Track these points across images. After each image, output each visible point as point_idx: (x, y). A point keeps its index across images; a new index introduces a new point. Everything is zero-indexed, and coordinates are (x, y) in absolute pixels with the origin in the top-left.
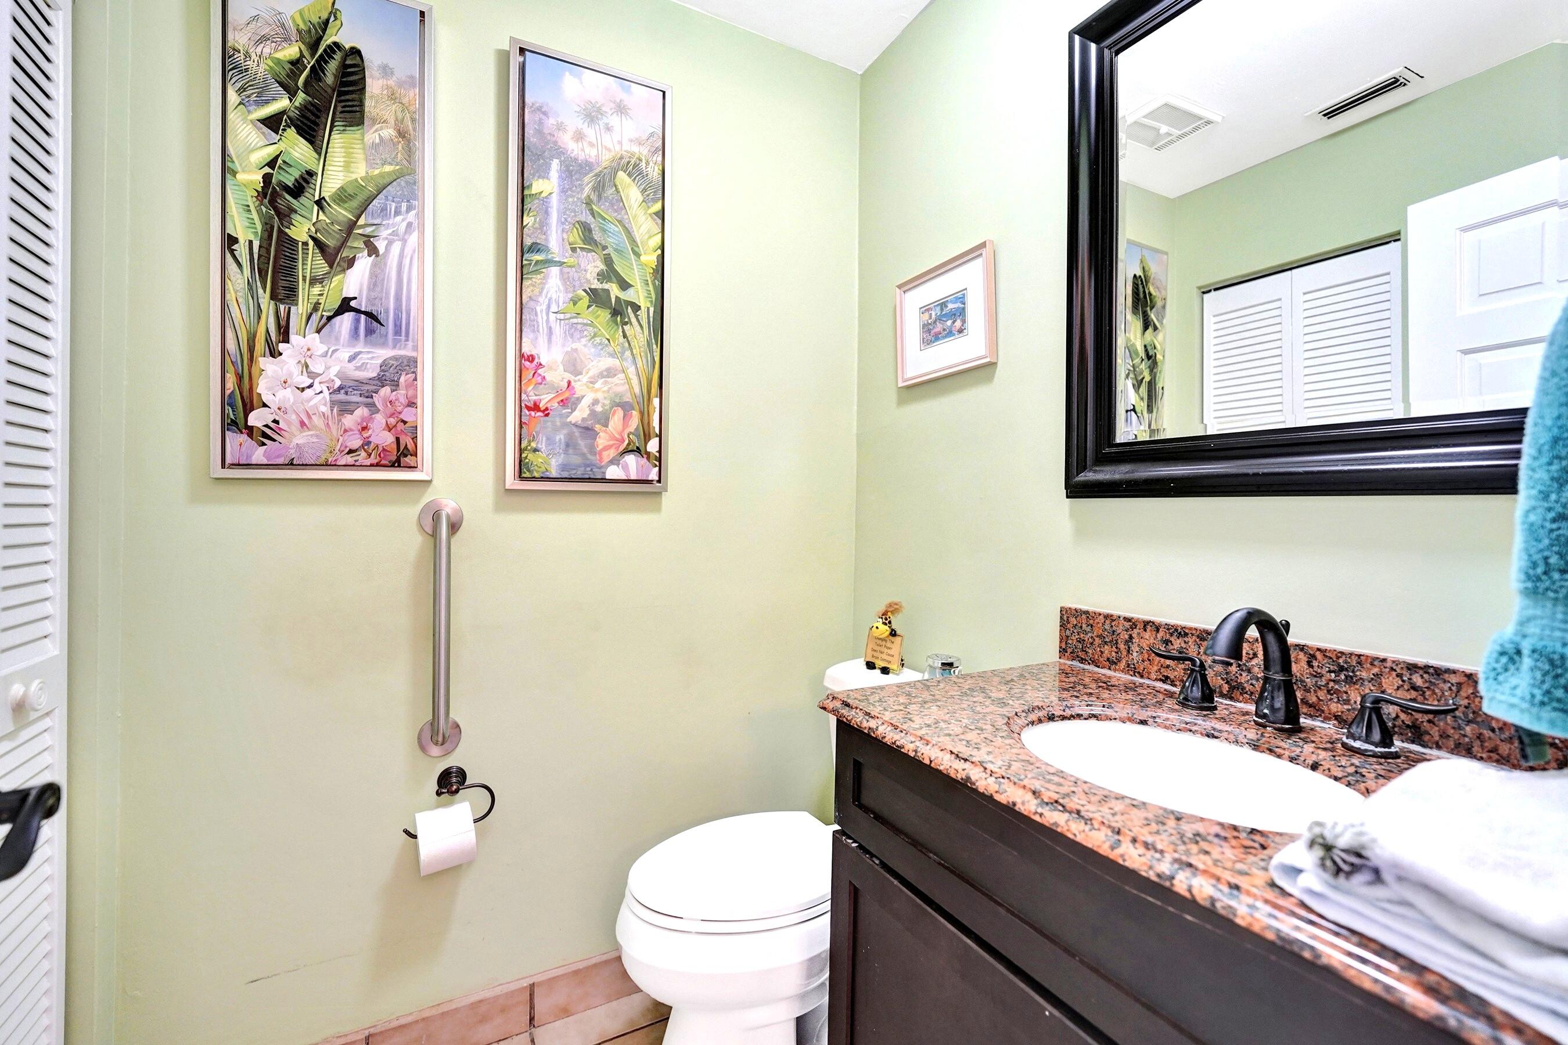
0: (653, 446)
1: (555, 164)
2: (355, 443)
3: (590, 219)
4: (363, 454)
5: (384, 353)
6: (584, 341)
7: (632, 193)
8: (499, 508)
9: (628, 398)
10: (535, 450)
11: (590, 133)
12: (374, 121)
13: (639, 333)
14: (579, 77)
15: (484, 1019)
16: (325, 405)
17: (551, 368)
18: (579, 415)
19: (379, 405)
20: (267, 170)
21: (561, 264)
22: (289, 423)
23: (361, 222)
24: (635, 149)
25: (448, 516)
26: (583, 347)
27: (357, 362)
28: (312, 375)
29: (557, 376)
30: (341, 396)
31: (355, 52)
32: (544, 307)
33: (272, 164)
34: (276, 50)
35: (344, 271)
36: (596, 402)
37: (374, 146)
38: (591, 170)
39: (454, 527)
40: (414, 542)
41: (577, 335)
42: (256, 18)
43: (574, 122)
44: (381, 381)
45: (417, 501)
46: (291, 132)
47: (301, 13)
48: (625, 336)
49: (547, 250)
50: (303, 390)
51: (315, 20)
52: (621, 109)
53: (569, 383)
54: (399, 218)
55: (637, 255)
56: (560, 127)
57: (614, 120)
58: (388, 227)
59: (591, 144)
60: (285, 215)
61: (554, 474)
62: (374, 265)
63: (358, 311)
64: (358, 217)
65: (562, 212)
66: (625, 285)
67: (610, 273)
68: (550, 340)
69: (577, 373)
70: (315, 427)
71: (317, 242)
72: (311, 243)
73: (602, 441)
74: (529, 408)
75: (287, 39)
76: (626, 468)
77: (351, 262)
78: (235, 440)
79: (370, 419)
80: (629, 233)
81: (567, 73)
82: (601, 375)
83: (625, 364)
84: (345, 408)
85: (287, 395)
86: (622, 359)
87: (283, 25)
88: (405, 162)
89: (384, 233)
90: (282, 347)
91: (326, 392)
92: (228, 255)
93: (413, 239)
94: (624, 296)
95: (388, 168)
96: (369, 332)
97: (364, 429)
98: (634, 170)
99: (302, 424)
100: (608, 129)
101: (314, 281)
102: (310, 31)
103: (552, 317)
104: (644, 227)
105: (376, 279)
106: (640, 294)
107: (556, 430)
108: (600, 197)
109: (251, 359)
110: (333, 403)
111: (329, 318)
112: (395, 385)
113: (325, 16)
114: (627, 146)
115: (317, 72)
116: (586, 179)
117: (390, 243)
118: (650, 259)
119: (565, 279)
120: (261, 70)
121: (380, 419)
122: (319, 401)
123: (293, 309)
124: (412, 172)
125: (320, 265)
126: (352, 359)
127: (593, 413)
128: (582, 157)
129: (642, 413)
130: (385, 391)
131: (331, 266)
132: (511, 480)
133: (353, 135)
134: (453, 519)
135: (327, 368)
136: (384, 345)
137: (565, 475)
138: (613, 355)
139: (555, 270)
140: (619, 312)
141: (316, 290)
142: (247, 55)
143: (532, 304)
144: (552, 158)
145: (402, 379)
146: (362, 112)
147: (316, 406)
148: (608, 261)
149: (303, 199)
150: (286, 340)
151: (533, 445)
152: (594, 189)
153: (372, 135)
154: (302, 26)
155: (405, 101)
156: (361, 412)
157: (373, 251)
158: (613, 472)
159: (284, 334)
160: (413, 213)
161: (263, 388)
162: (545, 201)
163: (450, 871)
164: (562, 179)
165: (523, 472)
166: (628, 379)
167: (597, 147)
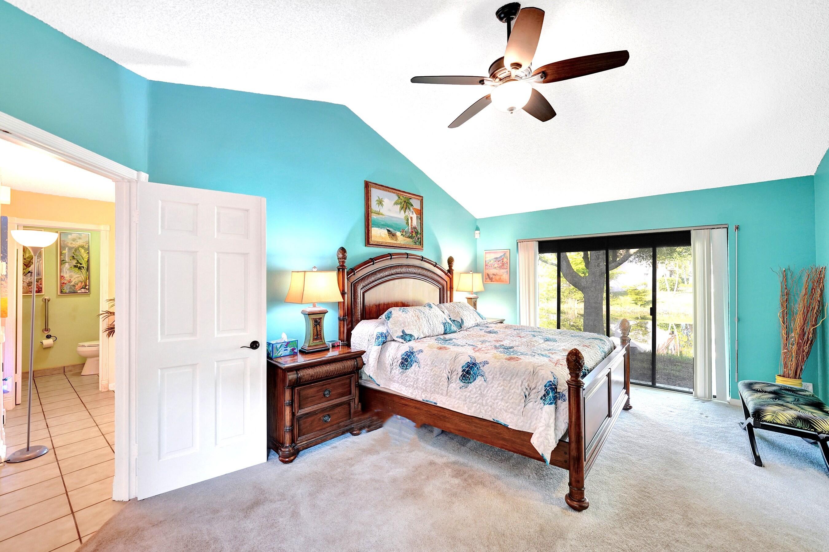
0: (87, 287)
3: (74, 255)
6: (73, 273)
7: (82, 251)
8: (57, 298)
9: (82, 281)
11: (74, 243)
13: (84, 271)
14: (71, 235)
15: (55, 370)
17: (66, 278)
18: (72, 283)
24: (83, 244)
25: (48, 299)
29: (68, 279)
30: (29, 284)
32: (65, 269)
36: (75, 281)
38: (74, 248)
39: (48, 301)
40: (41, 303)
43: (70, 242)
45: (42, 297)
48: (81, 271)
49: (66, 260)
52: (80, 238)
53: (70, 279)
55: (83, 259)
56: (68, 243)
57: (79, 240)
61: (68, 292)
63: (31, 273)
64: (31, 260)
65: (68, 255)
66: (81, 264)
67: (78, 263)
68: (66, 274)
69: (72, 278)
73: (77, 287)
74: (62, 283)
76: (82, 291)
77: (30, 266)
80: (82, 256)
82: (76, 278)
86: (81, 274)
94: (81, 266)
98: (83, 247)
100: (77, 242)
103: (67, 270)
104: (85, 256)
106: (85, 265)
107: (68, 286)
114: (81, 244)
116: (73, 250)
118: (86, 260)
119: (69, 264)
127: (75, 283)
128: (72, 247)
129: (85, 283)
131: (27, 267)
132: (59, 294)
137: (70, 292)
138: (79, 274)
139: (67, 263)
140: (80, 268)
143: (63, 269)
144: (66, 248)
148: (78, 261)
151: (63, 288)
152: (75, 251)
158: (79, 292)
162: (65, 254)
163: (49, 348)
164: (68, 250)
165: (61, 292)
166: (82, 278)
167: (75, 245)
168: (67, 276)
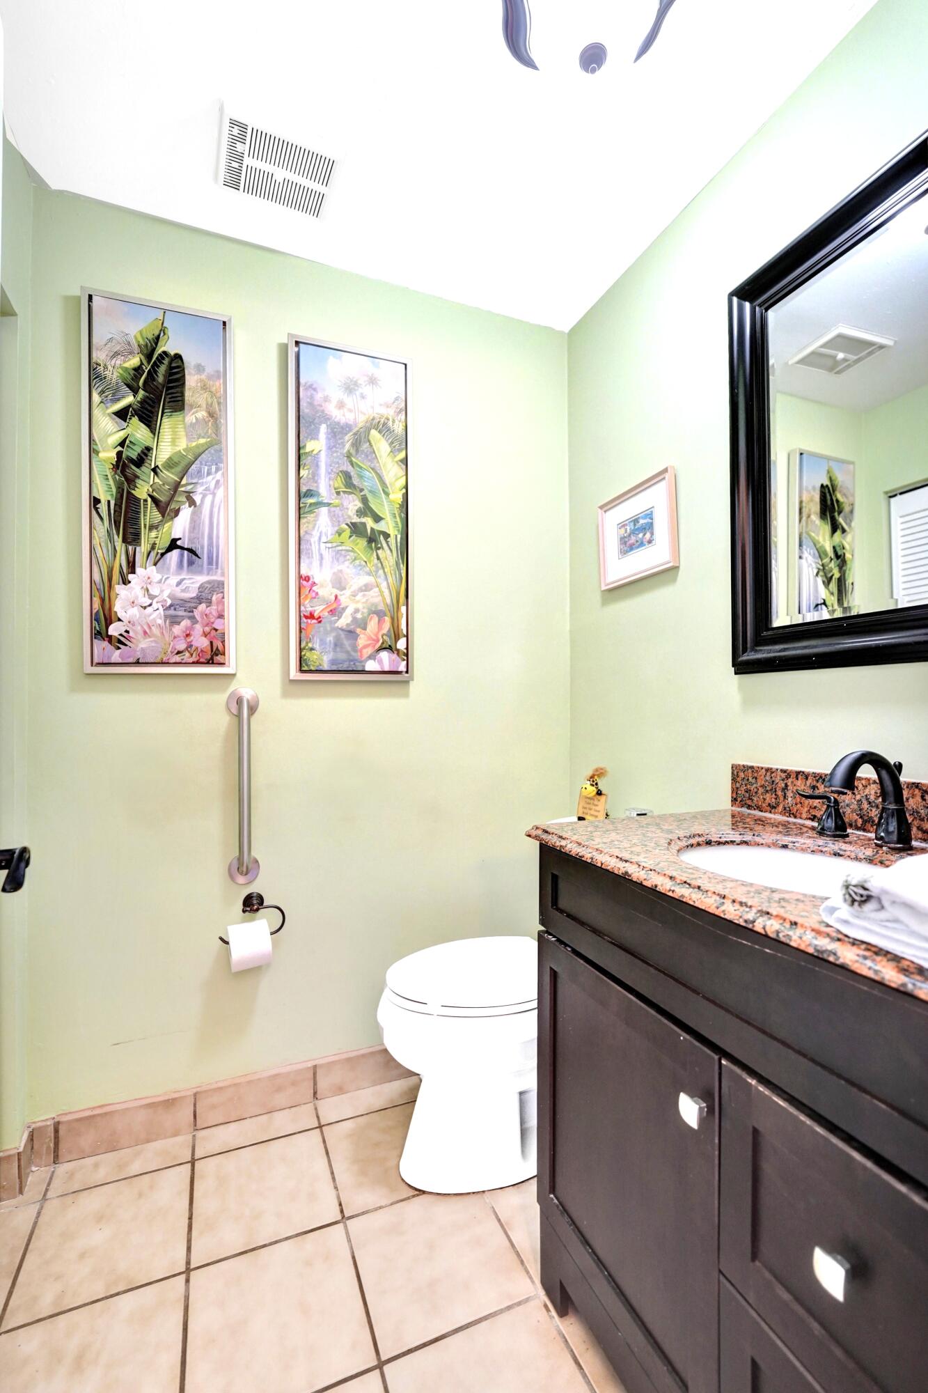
0: (401, 645)
1: (323, 428)
2: (182, 646)
3: (350, 469)
4: (187, 654)
5: (201, 579)
6: (347, 563)
7: (381, 445)
8: (286, 694)
9: (381, 607)
10: (312, 649)
11: (349, 401)
12: (191, 407)
13: (389, 556)
14: (340, 358)
15: (279, 1089)
16: (161, 618)
17: (322, 586)
18: (344, 621)
19: (198, 618)
20: (119, 448)
21: (329, 505)
22: (136, 633)
23: (184, 482)
24: (384, 411)
25: (248, 701)
26: (347, 568)
27: (182, 586)
28: (152, 597)
29: (326, 591)
30: (172, 612)
31: (178, 357)
32: (316, 538)
33: (122, 444)
34: (125, 362)
35: (172, 519)
36: (357, 611)
37: (192, 425)
38: (350, 430)
39: (253, 709)
40: (223, 721)
41: (341, 559)
42: (111, 340)
43: (337, 394)
44: (199, 599)
45: (224, 690)
46: (135, 420)
47: (141, 332)
48: (378, 558)
49: (318, 495)
50: (145, 608)
51: (150, 337)
52: (373, 381)
53: (336, 597)
54: (210, 478)
55: (387, 494)
56: (326, 399)
57: (366, 390)
58: (202, 484)
59: (350, 411)
60: (131, 481)
61: (326, 667)
62: (193, 514)
63: (182, 548)
64: (181, 479)
65: (328, 465)
66: (377, 519)
67: (366, 510)
68: (321, 564)
69: (343, 589)
70: (154, 635)
71: (154, 500)
72: (149, 500)
73: (362, 641)
74: (306, 617)
75: (131, 353)
76: (380, 662)
77: (177, 512)
78: (101, 645)
79: (191, 628)
80: (380, 478)
81: (331, 357)
82: (361, 590)
83: (379, 580)
84: (174, 621)
85: (134, 612)
86: (376, 576)
87: (129, 343)
88: (214, 436)
89: (200, 489)
90: (131, 577)
91: (161, 609)
92: (94, 512)
93: (220, 493)
94: (377, 527)
95: (202, 441)
96: (191, 563)
97: (188, 635)
98: (383, 427)
99: (145, 633)
100: (363, 397)
101: (152, 528)
102: (147, 345)
103: (323, 546)
104: (391, 472)
105: (195, 524)
106: (390, 525)
107: (327, 633)
108: (357, 451)
109: (110, 586)
110: (166, 617)
111: (163, 555)
112: (209, 602)
113: (157, 333)
114: (377, 410)
115: (152, 375)
116: (347, 438)
117: (204, 496)
118: (397, 497)
119: (332, 516)
120: (115, 376)
121: (199, 628)
122: (156, 615)
123: (138, 549)
124: (219, 442)
125: (156, 515)
126: (179, 584)
127: (355, 620)
128: (343, 421)
129: (392, 619)
130: (202, 607)
131: (163, 516)
132: (294, 673)
133: (177, 417)
134: (252, 703)
135: (162, 591)
136: (200, 573)
137: (334, 668)
138: (369, 574)
139: (324, 510)
140: (373, 540)
141: (153, 534)
142: (105, 367)
143: (307, 537)
144: (320, 423)
145: (214, 598)
146: (183, 401)
147: (154, 620)
148: (365, 500)
149: (143, 468)
150: (133, 572)
151: (310, 645)
152: (353, 445)
153: (190, 417)
154: (142, 342)
155: (213, 389)
156: (185, 623)
157: (192, 503)
158: (371, 666)
159: (132, 568)
160: (220, 473)
161: (118, 608)
162: (316, 457)
163: (253, 971)
164: (328, 439)
165: (303, 666)
166: (381, 592)
167: (355, 412)
168: (322, 573)
